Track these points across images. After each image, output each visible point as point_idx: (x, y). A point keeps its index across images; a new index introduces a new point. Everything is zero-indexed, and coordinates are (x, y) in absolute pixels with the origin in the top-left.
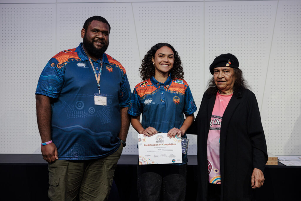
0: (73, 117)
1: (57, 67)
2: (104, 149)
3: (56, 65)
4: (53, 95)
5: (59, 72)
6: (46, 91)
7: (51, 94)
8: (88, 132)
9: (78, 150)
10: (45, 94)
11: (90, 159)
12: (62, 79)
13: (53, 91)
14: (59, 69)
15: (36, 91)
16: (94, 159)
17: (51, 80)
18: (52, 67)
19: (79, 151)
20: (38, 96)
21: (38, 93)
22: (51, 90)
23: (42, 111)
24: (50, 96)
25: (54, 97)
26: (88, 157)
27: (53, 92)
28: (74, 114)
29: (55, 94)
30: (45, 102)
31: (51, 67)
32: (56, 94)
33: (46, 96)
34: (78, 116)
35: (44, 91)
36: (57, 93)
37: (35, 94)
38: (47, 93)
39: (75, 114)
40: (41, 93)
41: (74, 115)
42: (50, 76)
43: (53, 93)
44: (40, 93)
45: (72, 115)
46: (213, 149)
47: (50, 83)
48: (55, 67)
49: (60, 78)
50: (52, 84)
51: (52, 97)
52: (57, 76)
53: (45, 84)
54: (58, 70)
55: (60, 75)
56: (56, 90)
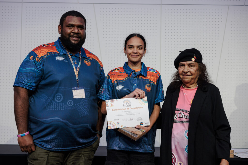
0: (52, 109)
1: (35, 60)
2: (81, 141)
3: (35, 58)
4: (30, 88)
5: (37, 65)
6: (24, 83)
7: (29, 86)
8: (66, 124)
9: (56, 142)
10: (23, 86)
11: (67, 150)
12: (41, 72)
13: (31, 84)
14: (38, 62)
15: (14, 84)
16: (71, 150)
17: (30, 72)
18: (31, 60)
19: (57, 143)
20: (16, 87)
21: (16, 85)
22: (30, 82)
23: (20, 103)
24: (28, 88)
25: (31, 90)
26: (65, 148)
27: (31, 85)
28: (53, 106)
29: (33, 86)
30: (23, 93)
31: (30, 60)
32: (34, 86)
33: (24, 88)
34: (57, 108)
35: (22, 83)
36: (35, 85)
37: (13, 86)
38: (25, 86)
39: (54, 106)
40: (19, 85)
41: (53, 107)
42: (28, 69)
43: (31, 86)
44: (18, 86)
45: (51, 107)
46: (178, 143)
47: (29, 76)
48: (34, 60)
49: (38, 70)
50: (30, 77)
51: (30, 89)
52: (36, 69)
53: (23, 77)
54: (37, 63)
55: (39, 68)
56: (34, 82)
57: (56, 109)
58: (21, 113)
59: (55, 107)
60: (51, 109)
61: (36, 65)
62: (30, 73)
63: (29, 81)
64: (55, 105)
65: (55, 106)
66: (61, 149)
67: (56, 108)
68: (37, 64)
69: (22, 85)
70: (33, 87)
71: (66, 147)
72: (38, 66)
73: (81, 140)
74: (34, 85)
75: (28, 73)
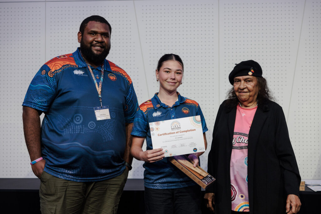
1: (48, 75)
3: (47, 73)
4: (41, 108)
5: (49, 81)
6: (33, 103)
7: (39, 106)
8: (87, 151)
10: (33, 106)
12: (54, 90)
13: (41, 103)
14: (51, 77)
15: (23, 103)
17: (41, 89)
18: (43, 75)
20: (25, 107)
21: (25, 105)
22: (40, 101)
23: (30, 125)
24: (38, 109)
25: (43, 110)
27: (42, 105)
31: (41, 74)
33: (33, 108)
35: (32, 102)
36: (46, 105)
37: (22, 105)
38: (35, 106)
42: (40, 85)
43: (42, 106)
44: (27, 105)
45: (69, 130)
46: (238, 172)
47: (39, 94)
48: (45, 75)
49: (50, 87)
50: (41, 95)
51: (41, 110)
52: (48, 85)
53: (33, 95)
54: (49, 79)
55: (51, 85)
56: (45, 102)
57: (75, 133)
58: (32, 137)
59: (73, 130)
60: (70, 132)
62: (41, 91)
64: (74, 127)
65: (74, 128)
67: (75, 131)
69: (32, 105)
70: (44, 107)
72: (51, 82)
74: (45, 105)
75: (39, 91)
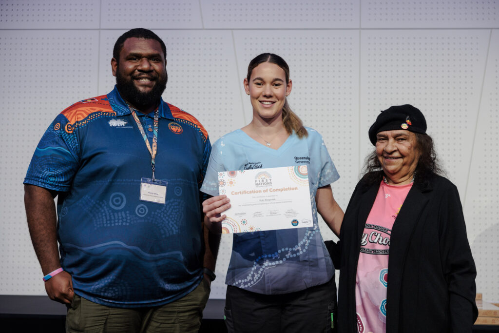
0: (105, 225)
1: (64, 130)
2: (168, 287)
3: (62, 127)
4: (56, 186)
5: (67, 140)
6: (41, 178)
7: (51, 183)
8: (136, 255)
9: (116, 290)
10: (40, 183)
11: (139, 306)
12: (76, 156)
13: (55, 178)
14: (69, 134)
15: (25, 179)
17: (52, 155)
18: (55, 131)
19: (118, 291)
20: (28, 186)
21: (27, 182)
24: (50, 188)
25: (58, 190)
26: (136, 303)
27: (56, 180)
28: (106, 218)
29: (59, 182)
31: (54, 130)
32: (62, 182)
33: (41, 187)
34: (115, 223)
35: (39, 178)
36: (63, 180)
37: (24, 184)
38: (43, 183)
39: (108, 218)
40: (33, 181)
41: (107, 221)
42: (51, 148)
43: (56, 182)
44: (30, 183)
45: (103, 221)
46: (367, 294)
47: (51, 163)
48: (60, 130)
49: (69, 151)
50: (54, 164)
51: (54, 189)
52: (64, 148)
53: (40, 165)
54: (66, 137)
55: (70, 147)
56: (62, 175)
57: (113, 225)
59: (110, 220)
60: (103, 224)
61: (65, 140)
62: (54, 157)
63: (52, 173)
64: (110, 216)
65: (111, 218)
66: (126, 303)
67: (113, 222)
68: (68, 137)
69: (39, 181)
70: (60, 185)
71: (138, 301)
72: (70, 143)
73: (167, 285)
74: (61, 180)
75: (49, 157)
